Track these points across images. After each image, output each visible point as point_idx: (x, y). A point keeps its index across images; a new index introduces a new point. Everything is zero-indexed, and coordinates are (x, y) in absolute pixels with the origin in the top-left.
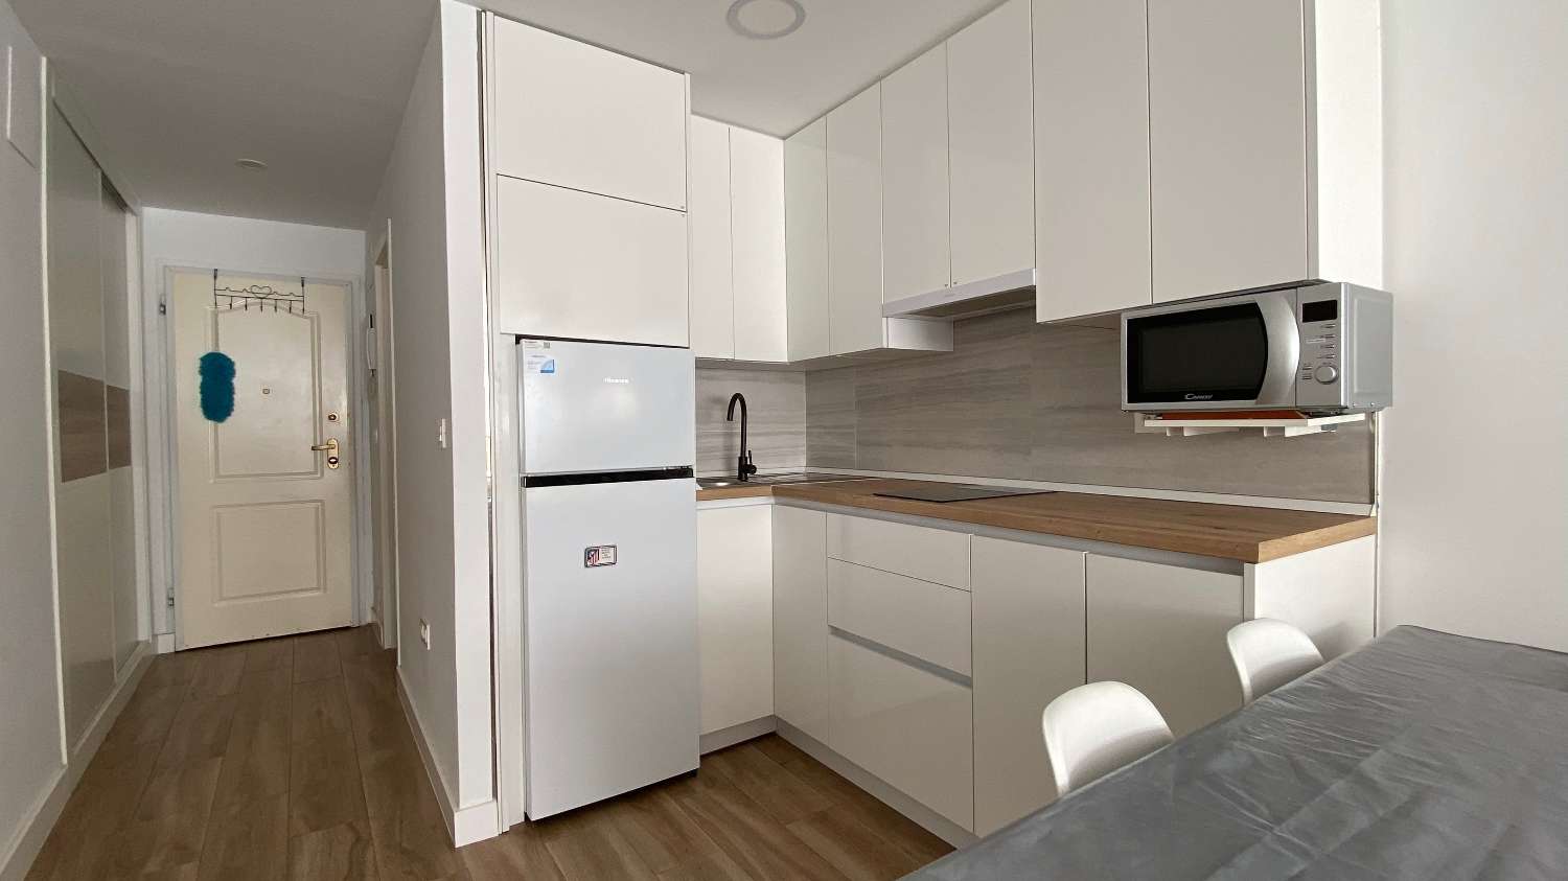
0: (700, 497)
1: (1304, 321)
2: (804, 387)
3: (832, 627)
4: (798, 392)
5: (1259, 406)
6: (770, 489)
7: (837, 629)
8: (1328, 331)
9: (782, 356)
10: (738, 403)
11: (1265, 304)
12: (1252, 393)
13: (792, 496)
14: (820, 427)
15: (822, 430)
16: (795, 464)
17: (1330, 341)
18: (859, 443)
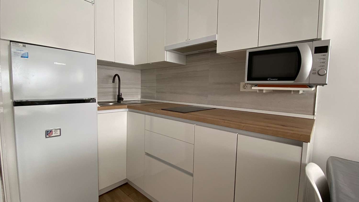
0: (99, 109)
1: (315, 53)
2: (140, 74)
3: (146, 152)
4: (139, 76)
5: (295, 83)
6: (126, 106)
7: (147, 153)
8: (324, 57)
9: (132, 62)
10: (117, 77)
11: (301, 47)
12: (293, 78)
13: (134, 109)
14: (144, 87)
15: (146, 88)
16: (138, 98)
17: (324, 60)
18: (157, 92)
